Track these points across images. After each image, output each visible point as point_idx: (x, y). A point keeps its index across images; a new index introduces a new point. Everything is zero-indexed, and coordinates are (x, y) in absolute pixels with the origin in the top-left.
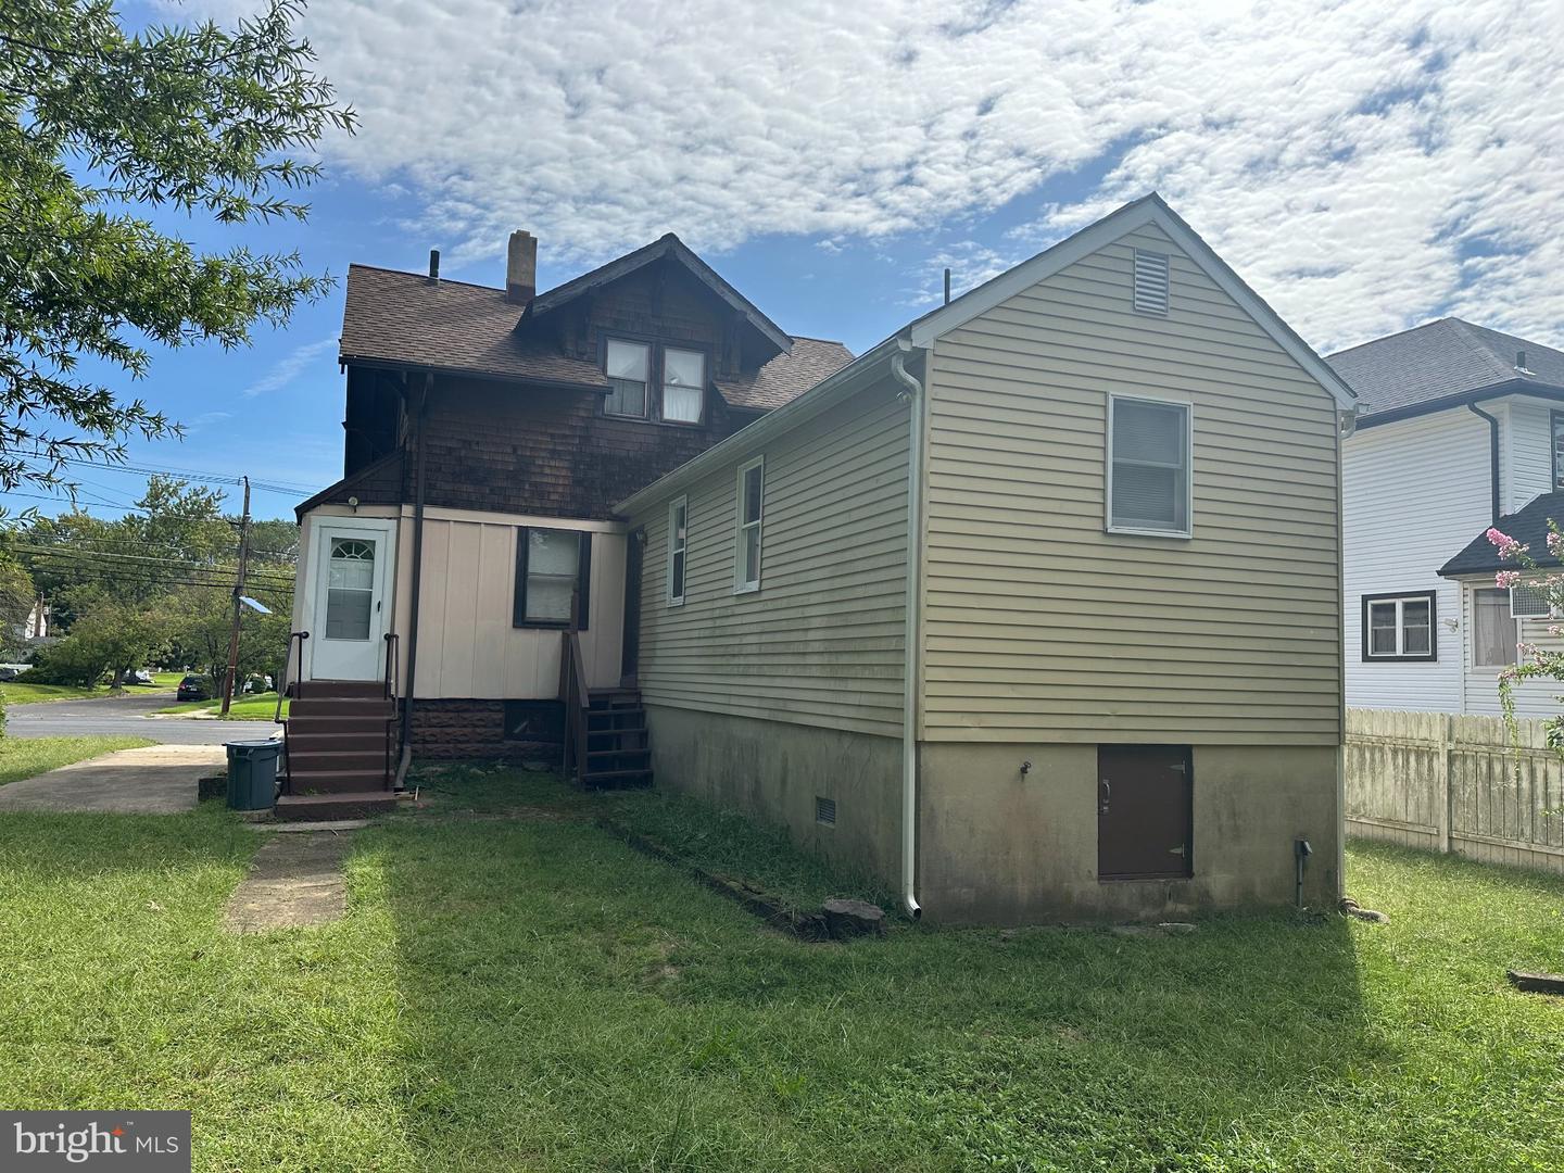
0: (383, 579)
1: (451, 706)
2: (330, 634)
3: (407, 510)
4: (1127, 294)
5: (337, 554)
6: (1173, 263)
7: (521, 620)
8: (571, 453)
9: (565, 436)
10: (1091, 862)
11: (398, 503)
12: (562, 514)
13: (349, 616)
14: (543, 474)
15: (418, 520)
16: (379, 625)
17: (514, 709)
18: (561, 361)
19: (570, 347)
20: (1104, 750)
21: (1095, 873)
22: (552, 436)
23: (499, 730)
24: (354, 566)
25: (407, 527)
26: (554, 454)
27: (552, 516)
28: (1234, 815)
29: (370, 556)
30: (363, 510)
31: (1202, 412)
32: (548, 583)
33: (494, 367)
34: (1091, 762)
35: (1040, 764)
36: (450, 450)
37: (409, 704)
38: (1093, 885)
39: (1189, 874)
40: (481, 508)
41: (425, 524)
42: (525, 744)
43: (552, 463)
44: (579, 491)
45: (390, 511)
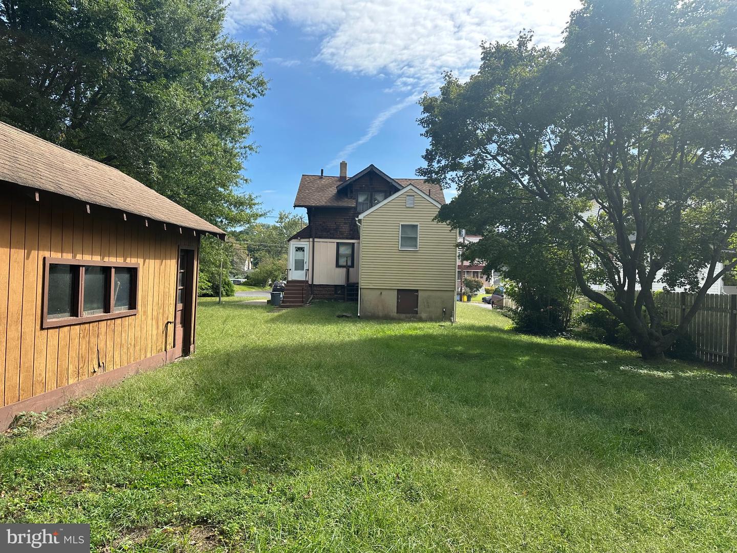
0: (306, 256)
1: (322, 286)
2: (295, 270)
3: (311, 239)
4: (404, 204)
5: (297, 251)
6: (415, 196)
7: (338, 265)
8: (349, 223)
9: (347, 219)
10: (395, 310)
11: (309, 238)
12: (347, 239)
13: (299, 265)
14: (342, 229)
15: (313, 242)
16: (306, 267)
17: (336, 287)
18: (346, 200)
19: (349, 195)
20: (399, 291)
21: (396, 312)
22: (345, 219)
23: (333, 292)
24: (300, 253)
25: (311, 243)
26: (345, 223)
27: (345, 239)
28: (428, 303)
29: (304, 251)
30: (302, 240)
31: (421, 225)
32: (344, 256)
33: (329, 204)
34: (396, 292)
35: (384, 293)
36: (320, 224)
37: (312, 286)
38: (396, 314)
39: (417, 313)
40: (328, 238)
41: (315, 243)
42: (340, 296)
43: (345, 226)
44: (351, 232)
45: (307, 240)
